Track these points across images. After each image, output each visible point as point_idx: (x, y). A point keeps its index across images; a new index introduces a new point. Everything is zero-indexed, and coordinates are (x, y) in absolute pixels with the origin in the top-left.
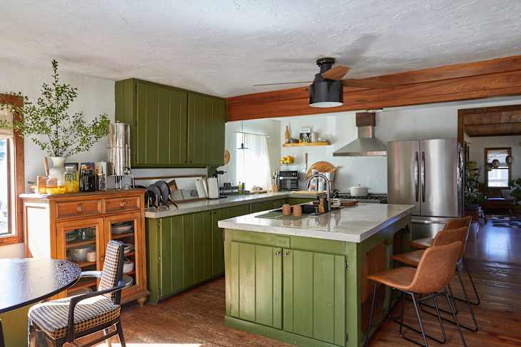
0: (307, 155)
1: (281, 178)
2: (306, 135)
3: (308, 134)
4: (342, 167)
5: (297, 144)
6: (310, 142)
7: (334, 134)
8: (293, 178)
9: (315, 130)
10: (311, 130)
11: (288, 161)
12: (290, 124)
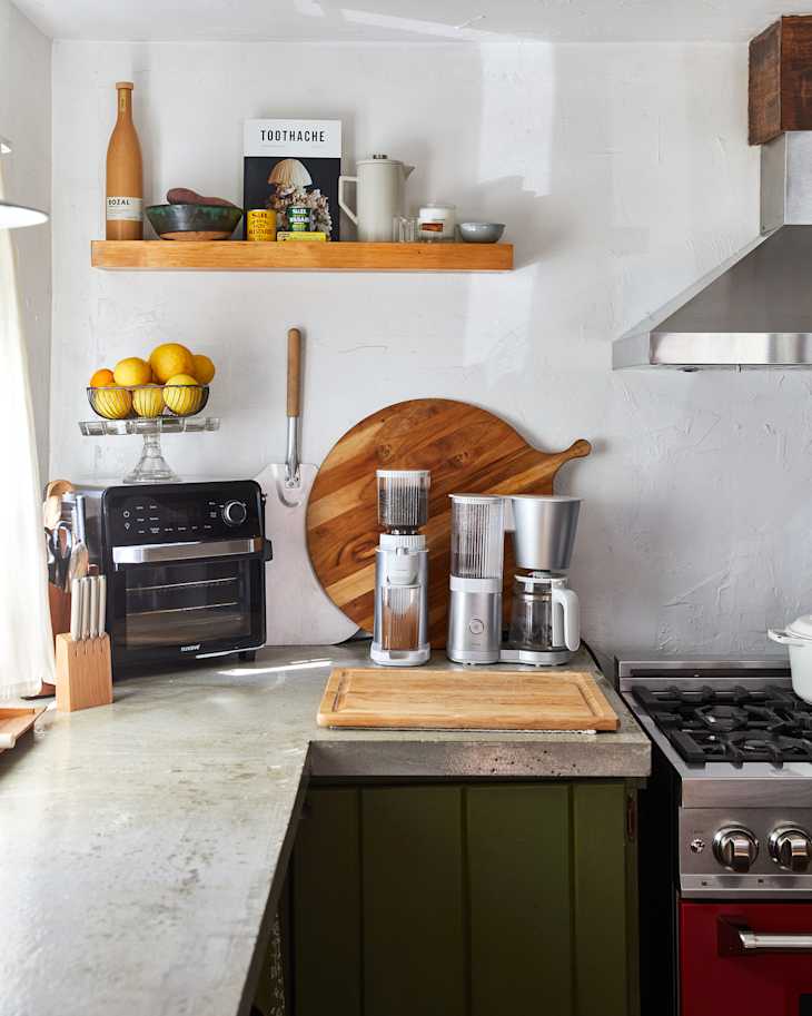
0: (298, 339)
1: (125, 555)
2: (303, 178)
3: (325, 173)
4: (603, 447)
5: (232, 248)
6: (340, 229)
7: (538, 182)
8: (220, 549)
9: (376, 137)
10: (348, 139)
11: (176, 398)
12: (141, 70)
